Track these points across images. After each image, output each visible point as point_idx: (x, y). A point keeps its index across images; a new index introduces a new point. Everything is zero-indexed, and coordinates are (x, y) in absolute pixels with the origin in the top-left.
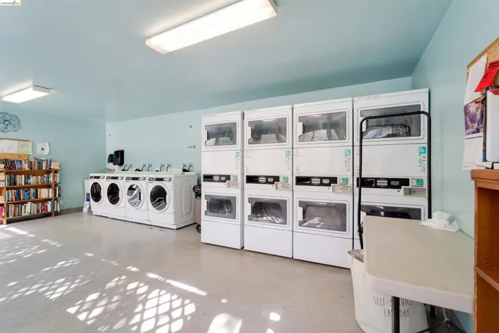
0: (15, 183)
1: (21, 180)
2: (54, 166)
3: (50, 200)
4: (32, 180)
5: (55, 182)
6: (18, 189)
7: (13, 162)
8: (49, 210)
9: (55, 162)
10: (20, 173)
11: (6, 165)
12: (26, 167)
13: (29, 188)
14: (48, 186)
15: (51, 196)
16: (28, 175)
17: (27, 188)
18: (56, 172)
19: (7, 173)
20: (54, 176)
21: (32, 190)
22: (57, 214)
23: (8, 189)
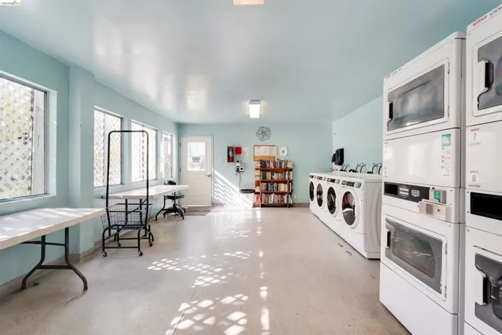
0: (266, 178)
1: (269, 175)
2: (289, 166)
3: (286, 193)
4: (275, 176)
5: (289, 179)
6: (267, 182)
7: (265, 162)
8: (286, 202)
9: (290, 162)
10: (268, 171)
11: (261, 163)
12: (272, 166)
13: (274, 182)
14: (285, 182)
15: (286, 190)
16: (273, 171)
17: (272, 182)
18: (291, 170)
19: (262, 170)
20: (289, 174)
21: (275, 185)
22: (291, 206)
23: (262, 182)
